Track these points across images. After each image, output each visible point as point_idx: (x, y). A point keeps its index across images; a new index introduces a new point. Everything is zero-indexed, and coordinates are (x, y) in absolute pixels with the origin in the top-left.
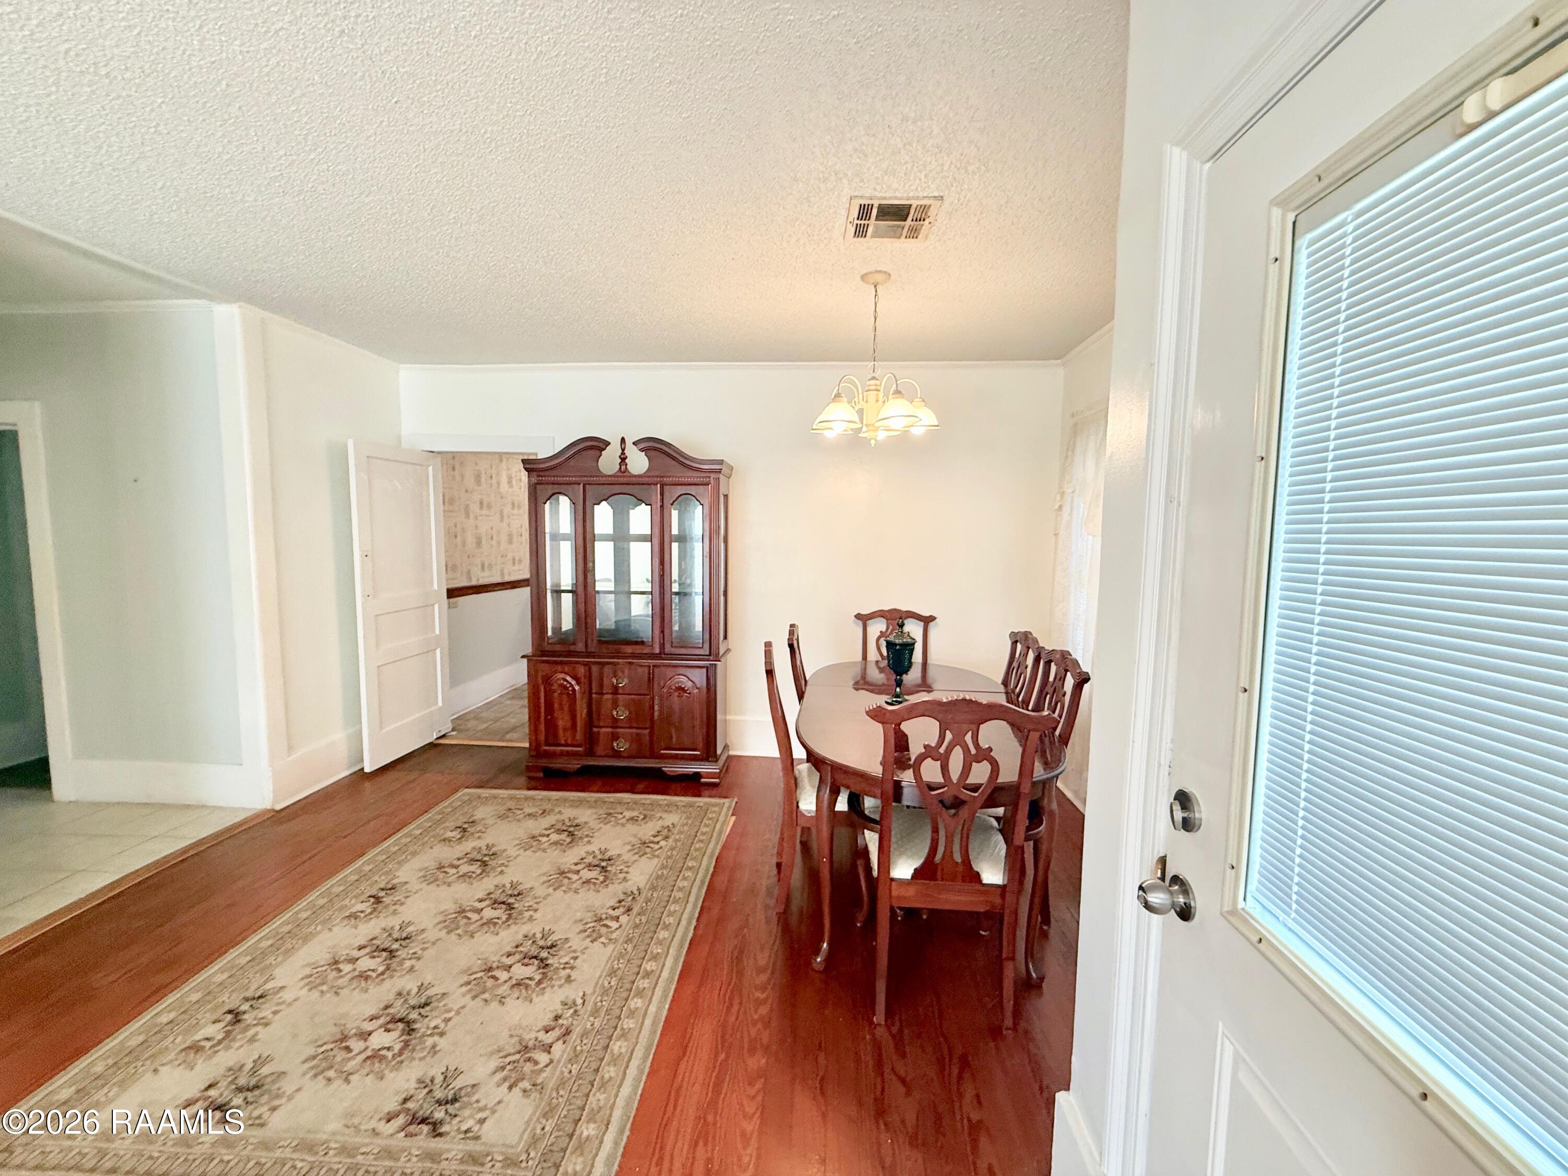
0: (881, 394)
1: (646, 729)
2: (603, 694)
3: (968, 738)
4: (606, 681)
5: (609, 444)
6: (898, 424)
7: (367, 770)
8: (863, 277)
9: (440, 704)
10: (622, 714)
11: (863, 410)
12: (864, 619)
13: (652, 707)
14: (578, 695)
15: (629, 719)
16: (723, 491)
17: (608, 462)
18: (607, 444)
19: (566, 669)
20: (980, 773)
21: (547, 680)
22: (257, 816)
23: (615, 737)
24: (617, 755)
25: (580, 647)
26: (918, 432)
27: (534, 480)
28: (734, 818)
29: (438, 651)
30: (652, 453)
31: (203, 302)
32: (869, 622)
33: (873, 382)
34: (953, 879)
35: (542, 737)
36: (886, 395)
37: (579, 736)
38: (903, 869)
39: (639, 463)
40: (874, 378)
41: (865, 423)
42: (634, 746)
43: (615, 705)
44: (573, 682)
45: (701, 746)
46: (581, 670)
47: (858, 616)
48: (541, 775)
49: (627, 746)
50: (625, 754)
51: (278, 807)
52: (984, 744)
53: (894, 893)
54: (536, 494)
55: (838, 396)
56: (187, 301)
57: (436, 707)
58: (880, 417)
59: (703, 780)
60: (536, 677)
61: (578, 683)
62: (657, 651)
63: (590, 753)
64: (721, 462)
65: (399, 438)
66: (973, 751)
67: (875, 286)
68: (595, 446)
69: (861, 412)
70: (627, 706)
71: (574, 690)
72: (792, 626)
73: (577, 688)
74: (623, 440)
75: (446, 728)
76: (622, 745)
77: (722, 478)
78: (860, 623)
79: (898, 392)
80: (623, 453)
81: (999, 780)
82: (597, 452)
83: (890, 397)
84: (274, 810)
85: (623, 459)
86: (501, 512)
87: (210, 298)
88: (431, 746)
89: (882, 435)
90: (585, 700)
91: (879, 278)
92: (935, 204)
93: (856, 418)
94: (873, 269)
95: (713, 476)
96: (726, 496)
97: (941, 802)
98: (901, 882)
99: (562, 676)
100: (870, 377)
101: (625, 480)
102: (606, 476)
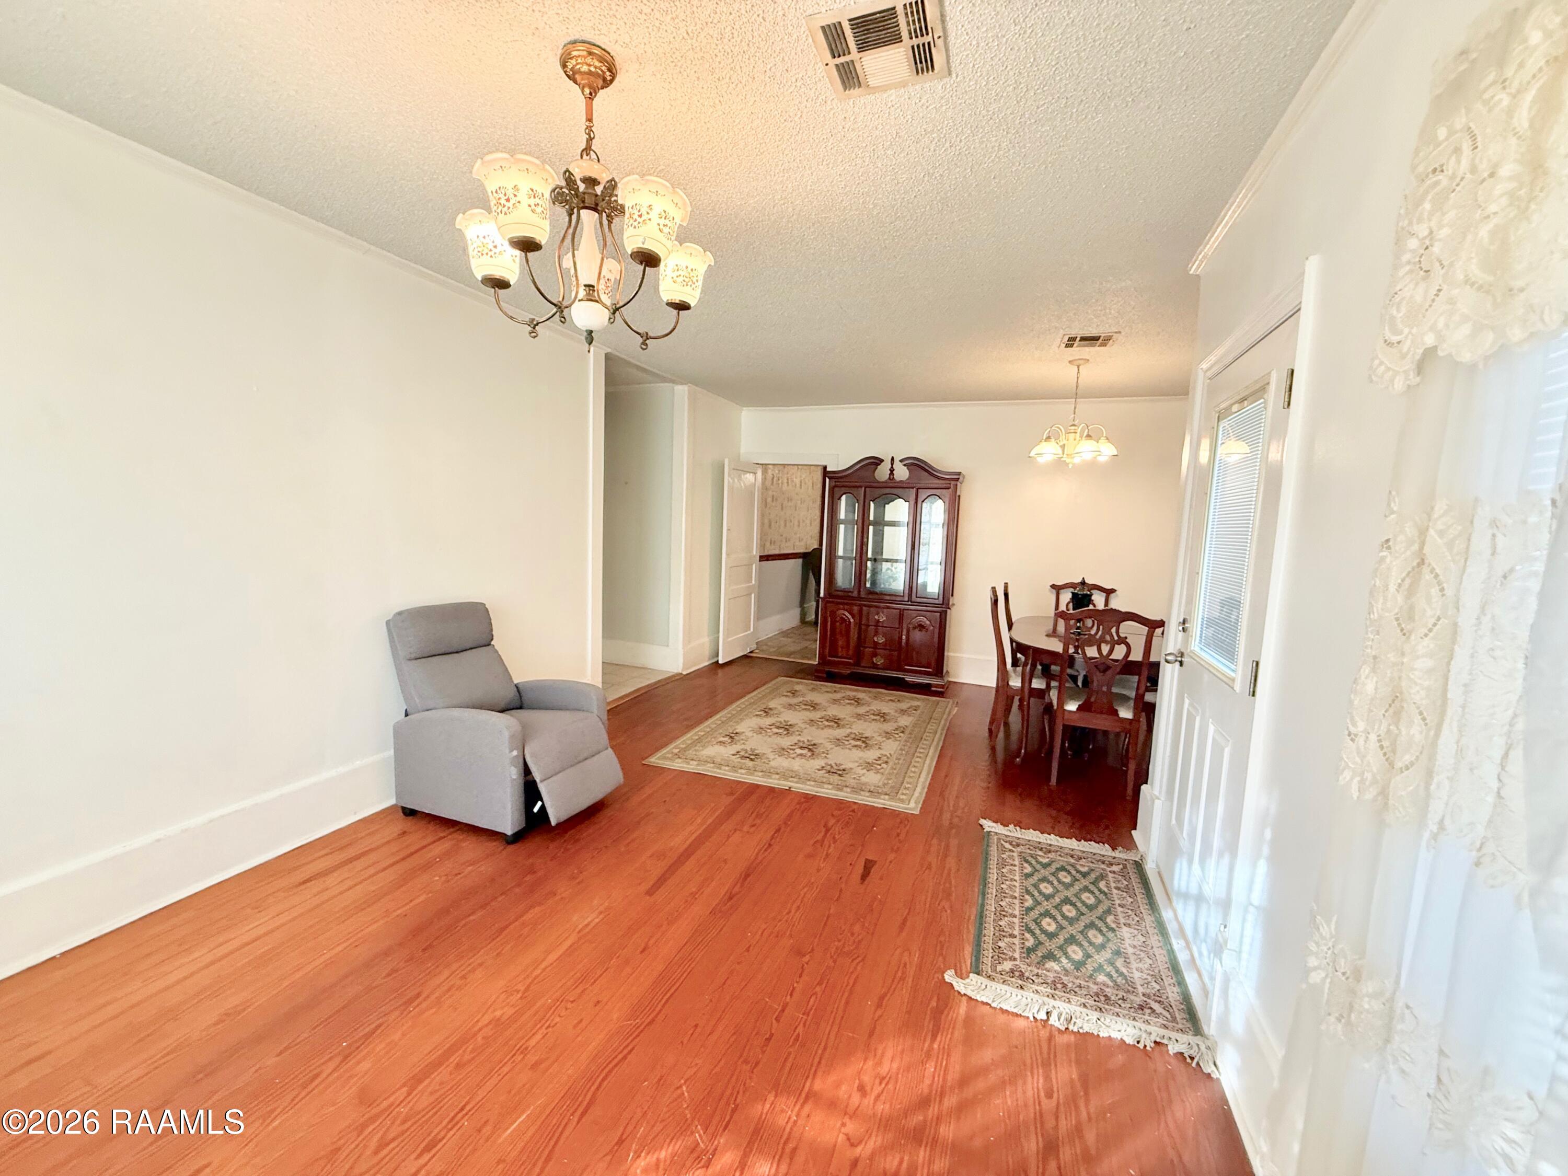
0: (1078, 435)
1: (895, 651)
2: (869, 626)
3: (1114, 630)
4: (871, 617)
5: (883, 461)
6: (1088, 457)
7: (720, 662)
8: (1070, 362)
9: (752, 630)
10: (881, 640)
11: (1064, 445)
12: (1057, 589)
13: (901, 638)
14: (852, 625)
15: (885, 644)
16: (958, 494)
17: (882, 473)
18: (882, 461)
19: (846, 607)
20: (1119, 653)
21: (833, 613)
22: (673, 676)
23: (875, 655)
24: (875, 666)
25: (855, 594)
26: (1103, 459)
27: (833, 484)
28: (956, 709)
29: (753, 595)
30: (911, 467)
31: (671, 384)
32: (1062, 591)
33: (1073, 428)
34: (1101, 713)
35: (827, 651)
36: (1081, 437)
37: (851, 652)
38: (1072, 706)
39: (902, 473)
40: (1074, 425)
41: (1065, 453)
42: (888, 661)
43: (876, 633)
44: (850, 617)
45: (933, 664)
46: (856, 609)
47: (1053, 586)
48: (825, 675)
49: (882, 661)
50: (880, 666)
51: (685, 673)
52: (1122, 635)
53: (1066, 717)
54: (833, 493)
55: (1049, 438)
56: (662, 384)
57: (749, 632)
58: (1075, 452)
59: (933, 689)
60: (826, 613)
61: (853, 617)
62: (906, 599)
63: (857, 664)
64: (959, 474)
65: (739, 454)
66: (1116, 638)
67: (1078, 367)
68: (876, 462)
69: (1063, 447)
70: (884, 635)
71: (850, 622)
72: (1006, 584)
73: (852, 620)
74: (893, 459)
75: (754, 647)
76: (879, 661)
77: (959, 484)
78: (1054, 591)
79: (1089, 436)
80: (892, 467)
81: (1129, 659)
82: (874, 466)
83: (1083, 438)
84: (681, 674)
85: (892, 470)
86: (782, 504)
87: (673, 382)
88: (745, 657)
89: (1077, 460)
90: (857, 629)
91: (1081, 362)
92: (1115, 336)
93: (1060, 452)
94: (1077, 358)
95: (953, 483)
96: (959, 496)
97: (1096, 666)
98: (1070, 712)
99: (842, 612)
100: (1071, 424)
101: (891, 485)
102: (878, 482)
